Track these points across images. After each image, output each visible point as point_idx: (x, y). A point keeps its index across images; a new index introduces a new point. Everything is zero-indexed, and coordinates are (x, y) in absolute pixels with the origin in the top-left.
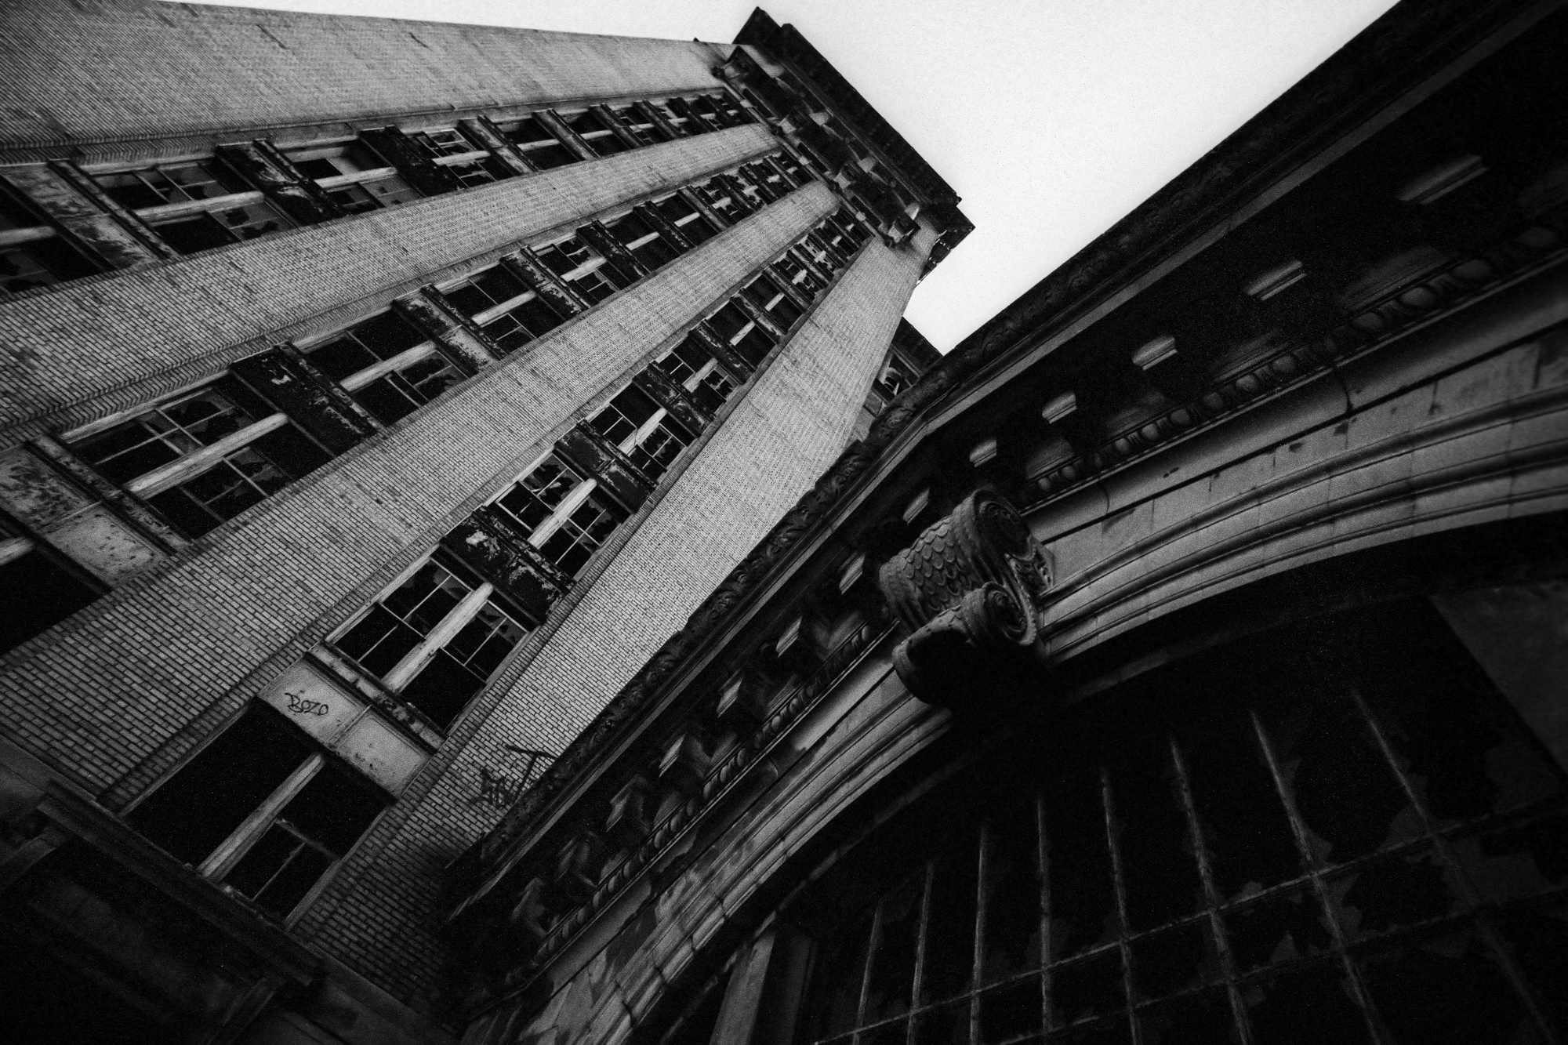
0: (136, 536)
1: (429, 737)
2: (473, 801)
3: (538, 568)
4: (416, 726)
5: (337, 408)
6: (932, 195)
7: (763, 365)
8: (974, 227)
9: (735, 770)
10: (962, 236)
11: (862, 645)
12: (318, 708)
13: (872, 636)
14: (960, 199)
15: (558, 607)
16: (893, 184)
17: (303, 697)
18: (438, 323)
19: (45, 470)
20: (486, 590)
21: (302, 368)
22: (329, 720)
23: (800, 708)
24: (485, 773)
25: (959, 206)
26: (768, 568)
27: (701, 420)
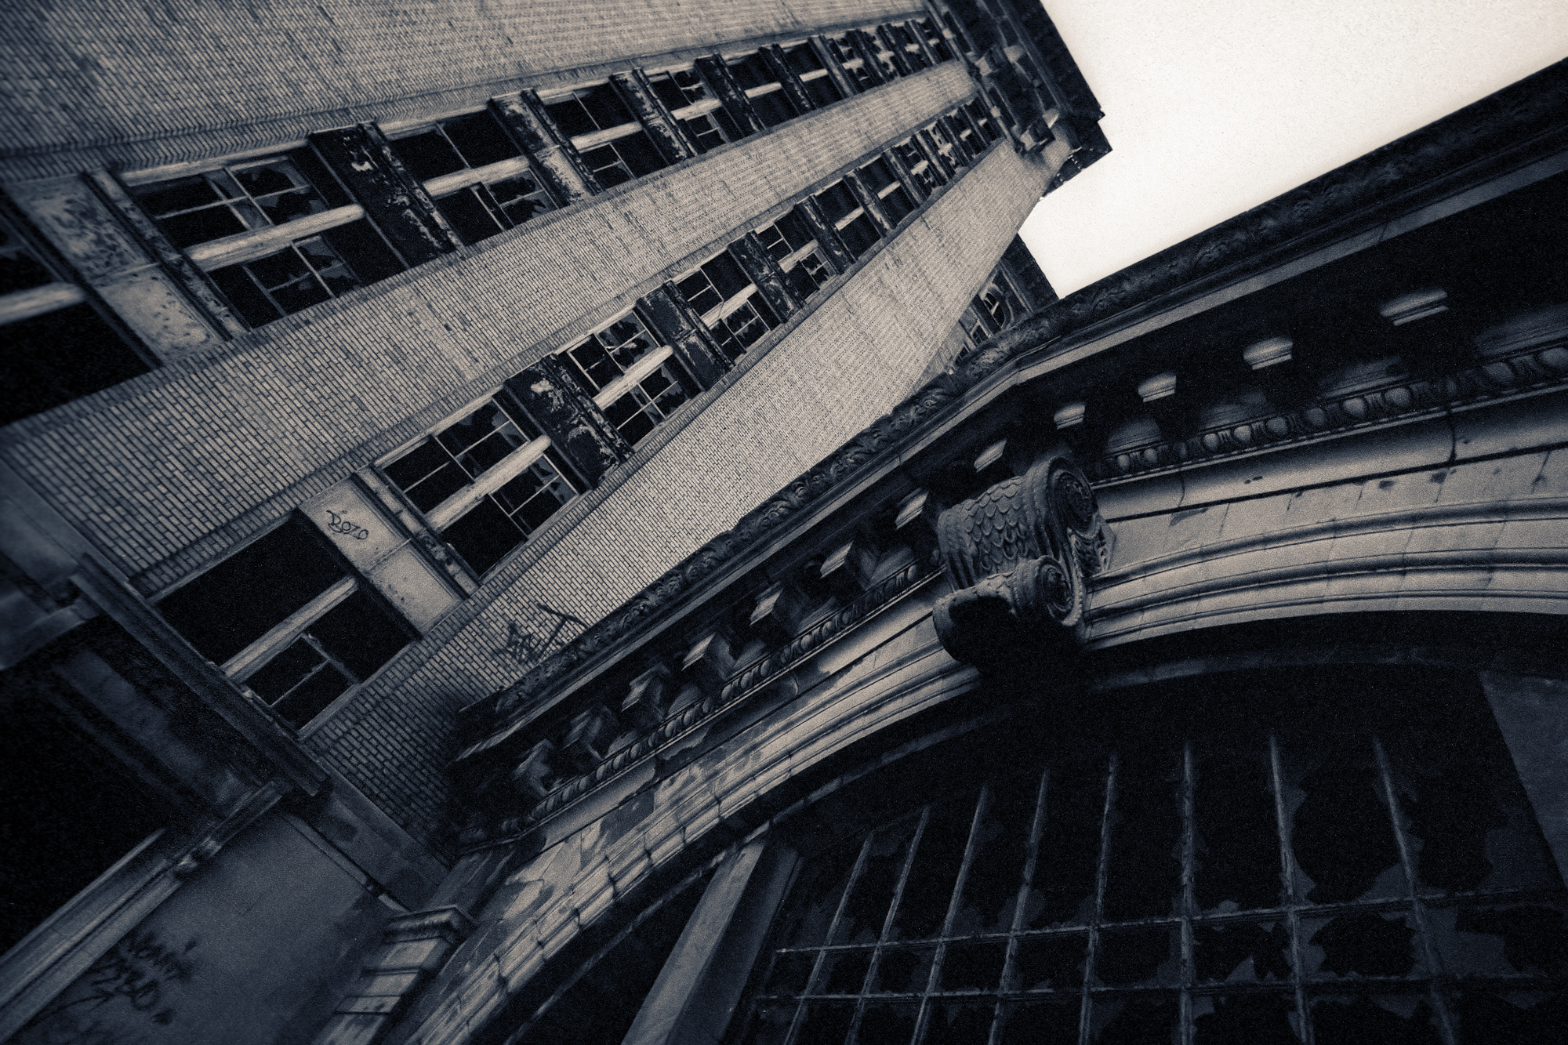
0: (192, 311)
1: (464, 581)
2: (496, 653)
3: (599, 431)
4: (452, 568)
5: (418, 213)
6: (1076, 104)
7: (863, 258)
8: (1110, 150)
9: (758, 678)
10: (1097, 156)
11: (906, 583)
12: (360, 533)
13: (919, 576)
14: (1103, 115)
15: (613, 474)
16: (1037, 83)
17: (344, 517)
18: (535, 137)
19: (102, 211)
20: (543, 442)
21: (385, 157)
22: (367, 545)
23: (832, 632)
24: (513, 628)
25: (1102, 123)
26: (829, 485)
27: (790, 305)
